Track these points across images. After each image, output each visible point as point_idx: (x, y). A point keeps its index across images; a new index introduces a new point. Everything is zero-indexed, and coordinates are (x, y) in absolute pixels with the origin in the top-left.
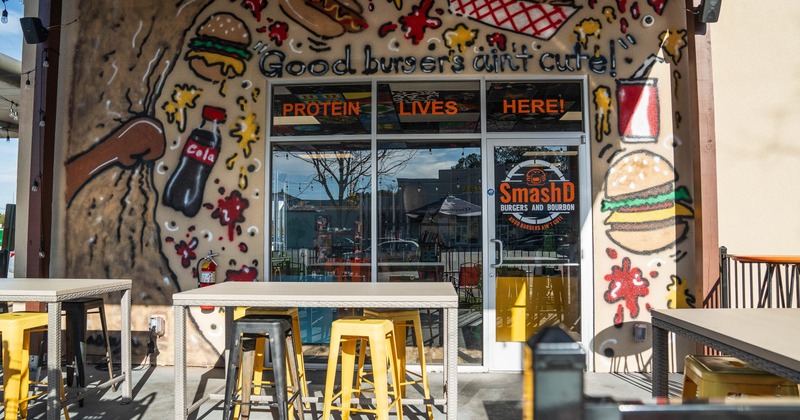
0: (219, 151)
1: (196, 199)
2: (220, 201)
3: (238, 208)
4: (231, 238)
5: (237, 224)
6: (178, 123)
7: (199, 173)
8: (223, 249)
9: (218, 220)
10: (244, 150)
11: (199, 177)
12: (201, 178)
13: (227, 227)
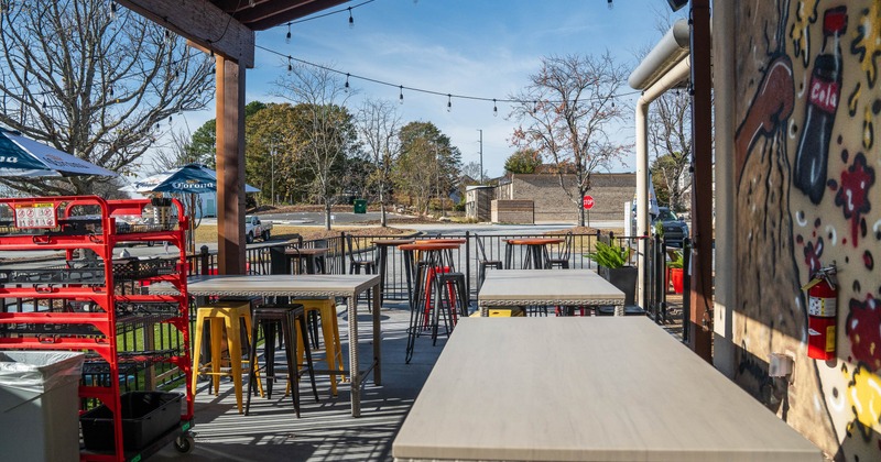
0: (840, 87)
1: (821, 174)
2: (844, 175)
3: (863, 185)
4: (855, 244)
5: (862, 216)
6: (803, 52)
7: (823, 129)
8: (847, 260)
9: (842, 207)
10: (868, 73)
11: (822, 137)
12: (825, 137)
13: (850, 220)
